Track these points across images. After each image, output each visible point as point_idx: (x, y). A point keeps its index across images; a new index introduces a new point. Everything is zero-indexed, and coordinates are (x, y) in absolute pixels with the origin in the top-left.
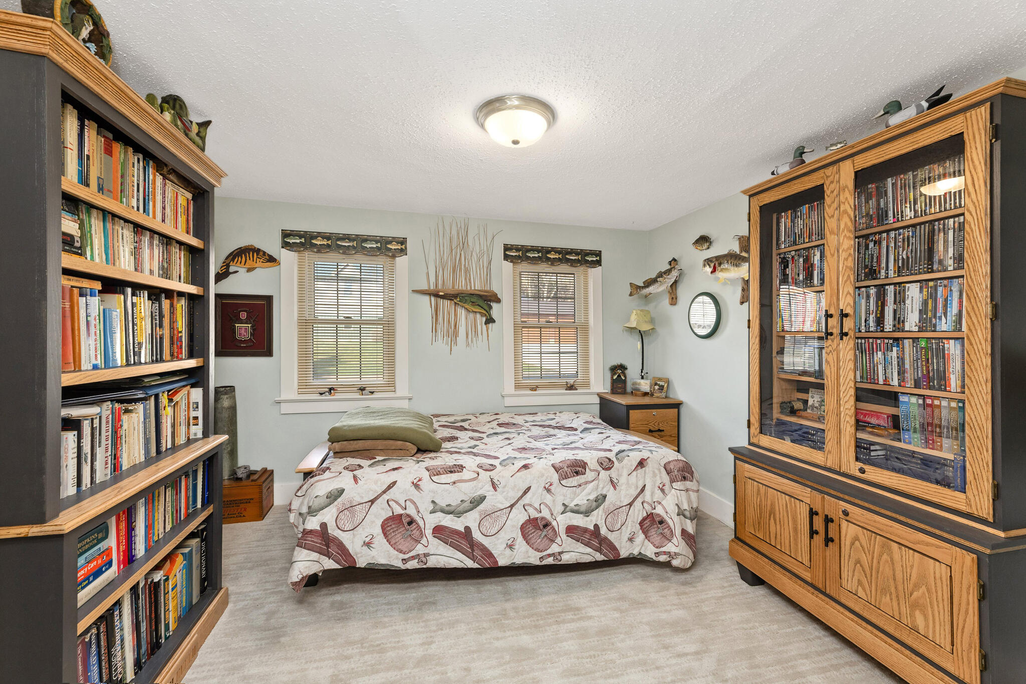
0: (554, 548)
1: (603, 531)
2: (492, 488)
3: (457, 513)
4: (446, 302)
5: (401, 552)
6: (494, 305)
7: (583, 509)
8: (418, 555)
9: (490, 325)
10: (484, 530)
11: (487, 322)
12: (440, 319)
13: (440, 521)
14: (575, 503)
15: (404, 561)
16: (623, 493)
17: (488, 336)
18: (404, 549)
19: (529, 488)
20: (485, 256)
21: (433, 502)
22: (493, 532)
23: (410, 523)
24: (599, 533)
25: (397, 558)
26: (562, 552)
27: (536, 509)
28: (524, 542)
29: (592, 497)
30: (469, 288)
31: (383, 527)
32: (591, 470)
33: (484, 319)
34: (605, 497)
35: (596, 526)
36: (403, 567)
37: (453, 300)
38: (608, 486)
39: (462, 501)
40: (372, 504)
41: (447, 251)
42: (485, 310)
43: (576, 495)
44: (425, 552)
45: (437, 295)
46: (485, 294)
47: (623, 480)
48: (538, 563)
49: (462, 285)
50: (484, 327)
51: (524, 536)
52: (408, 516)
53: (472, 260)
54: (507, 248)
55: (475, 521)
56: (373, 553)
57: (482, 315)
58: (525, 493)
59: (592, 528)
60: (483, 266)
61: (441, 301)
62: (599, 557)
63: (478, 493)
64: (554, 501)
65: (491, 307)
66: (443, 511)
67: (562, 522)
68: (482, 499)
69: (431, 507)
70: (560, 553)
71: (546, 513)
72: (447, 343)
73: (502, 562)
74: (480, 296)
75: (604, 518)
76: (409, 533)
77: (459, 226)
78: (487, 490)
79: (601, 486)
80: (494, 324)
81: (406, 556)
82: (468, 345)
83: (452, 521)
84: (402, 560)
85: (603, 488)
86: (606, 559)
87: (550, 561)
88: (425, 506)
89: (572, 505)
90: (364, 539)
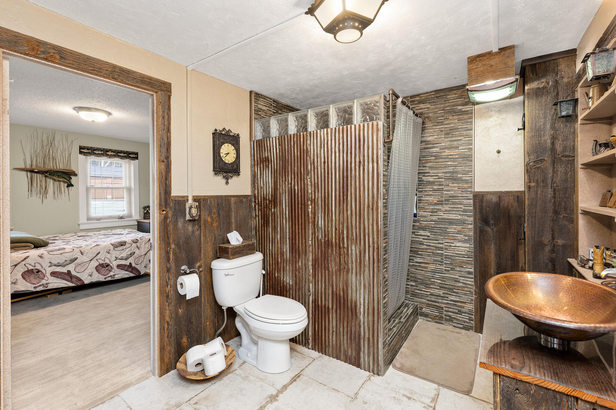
0: (112, 274)
1: (133, 265)
2: (81, 254)
3: (63, 265)
4: (39, 176)
5: (33, 284)
6: (73, 177)
7: (124, 258)
8: (43, 284)
9: (70, 188)
10: (77, 271)
11: (68, 186)
12: (35, 184)
13: (54, 270)
14: (121, 256)
15: (35, 288)
16: (142, 251)
17: (69, 193)
18: (35, 282)
19: (99, 253)
20: (67, 151)
21: (50, 262)
22: (81, 271)
23: (37, 272)
24: (132, 266)
25: (31, 287)
26: (115, 275)
27: (103, 260)
28: (97, 273)
29: (129, 253)
30: (55, 168)
31: (22, 275)
32: (128, 244)
33: (66, 185)
34: (134, 253)
35: (130, 263)
36: (35, 290)
37: (44, 174)
38: (136, 249)
39: (65, 261)
40: (15, 266)
41: (39, 147)
42: (67, 180)
43: (121, 253)
44: (47, 282)
45: (32, 171)
46: (67, 171)
47: (143, 246)
48: (104, 280)
49: (50, 166)
50: (66, 189)
51: (97, 271)
52: (37, 269)
53: (57, 153)
54: (81, 148)
55: (73, 268)
56: (18, 286)
57: (64, 182)
58: (97, 254)
59: (128, 264)
60: (65, 156)
61: (35, 175)
62: (132, 275)
63: (74, 257)
64: (111, 256)
65: (71, 178)
66: (55, 265)
67: (114, 264)
68: (76, 259)
69: (49, 264)
70: (114, 275)
71: (107, 261)
72: (40, 198)
73: (86, 282)
74: (64, 173)
75: (134, 260)
76: (37, 276)
77: (48, 134)
78: (78, 255)
79: (133, 249)
80: (73, 187)
81: (36, 286)
82: (55, 198)
83: (61, 269)
84: (34, 287)
85: (134, 250)
86: (135, 275)
87: (110, 279)
88: (46, 264)
89: (120, 257)
90: (12, 281)
